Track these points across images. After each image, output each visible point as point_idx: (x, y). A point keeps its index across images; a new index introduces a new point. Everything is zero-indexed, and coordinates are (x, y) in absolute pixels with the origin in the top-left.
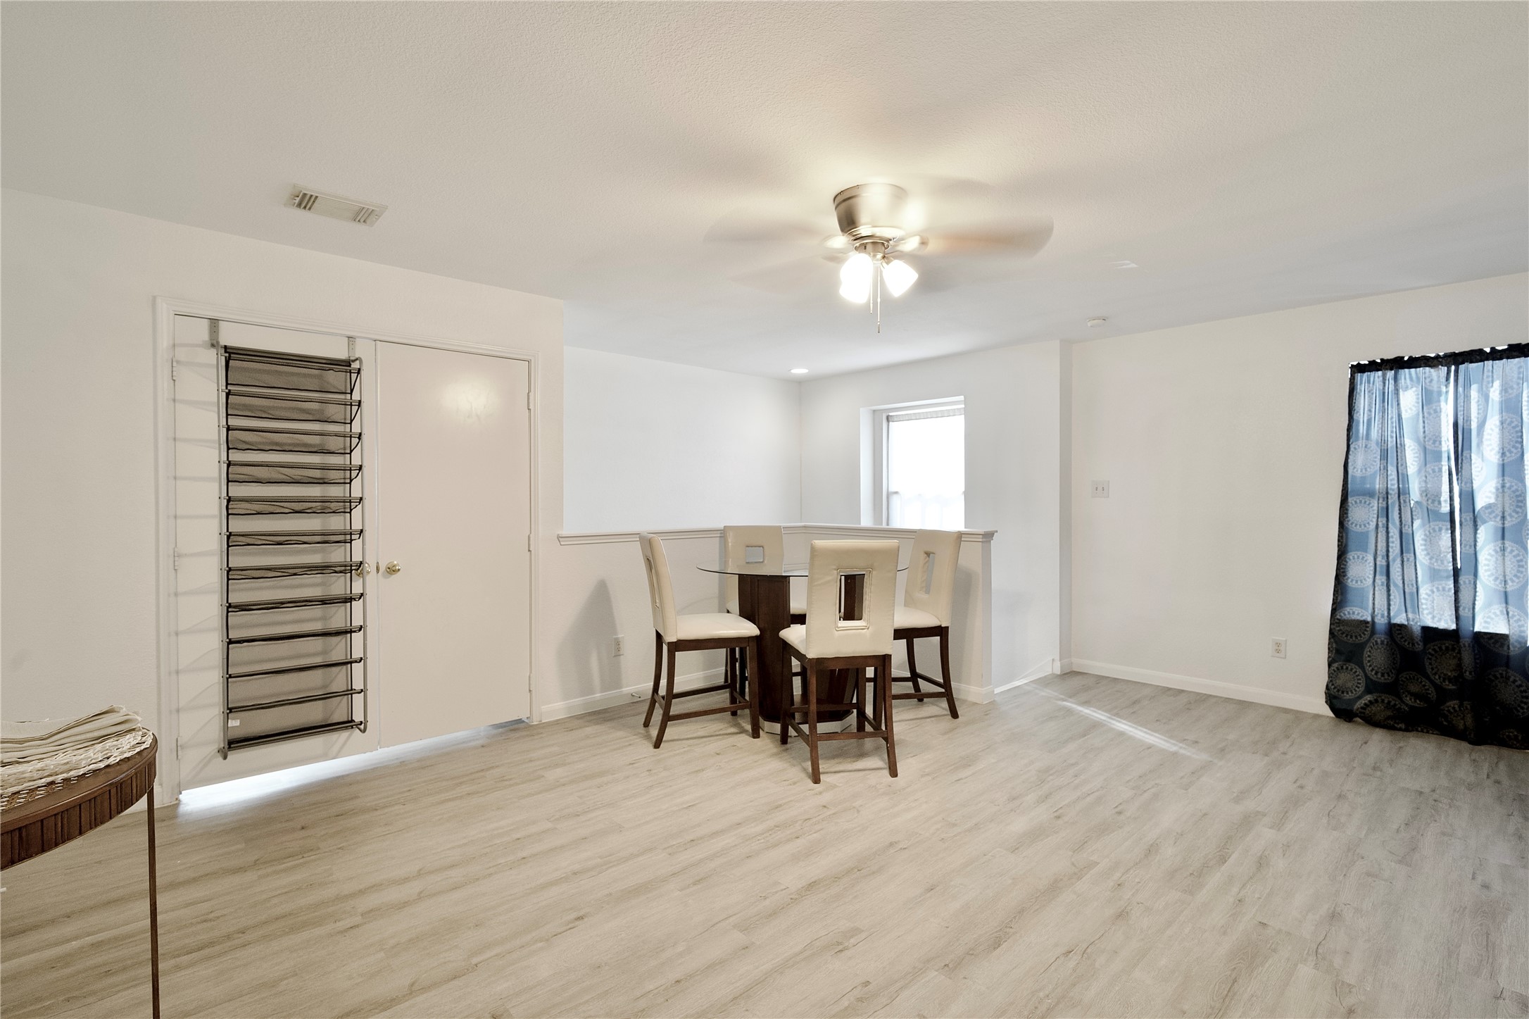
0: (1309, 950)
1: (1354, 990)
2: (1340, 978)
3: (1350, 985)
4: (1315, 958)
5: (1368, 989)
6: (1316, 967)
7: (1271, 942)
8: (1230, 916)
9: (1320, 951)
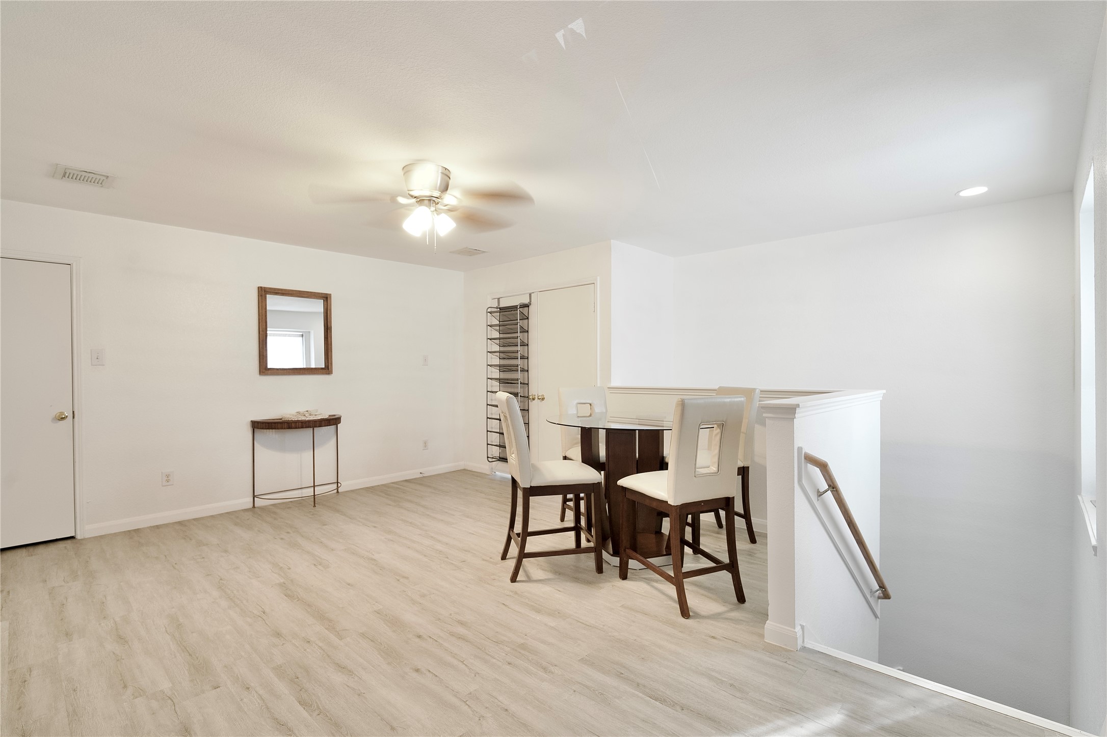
0: (175, 696)
1: (132, 697)
2: (145, 697)
3: (136, 698)
4: (168, 695)
5: (124, 704)
6: (163, 692)
7: (199, 683)
8: (237, 675)
9: (169, 701)
